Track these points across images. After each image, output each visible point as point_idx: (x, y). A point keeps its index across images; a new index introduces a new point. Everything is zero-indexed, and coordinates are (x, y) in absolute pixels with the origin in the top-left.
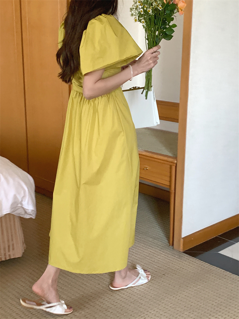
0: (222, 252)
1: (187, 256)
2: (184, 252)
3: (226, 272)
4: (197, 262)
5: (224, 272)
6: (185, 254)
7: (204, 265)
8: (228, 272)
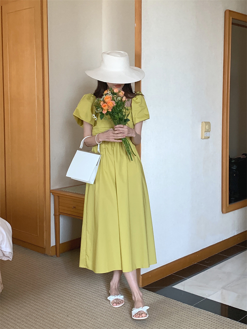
0: (176, 287)
1: (145, 291)
2: (142, 288)
3: (178, 302)
4: (154, 295)
5: (176, 302)
6: (144, 289)
7: (160, 297)
8: (180, 302)
